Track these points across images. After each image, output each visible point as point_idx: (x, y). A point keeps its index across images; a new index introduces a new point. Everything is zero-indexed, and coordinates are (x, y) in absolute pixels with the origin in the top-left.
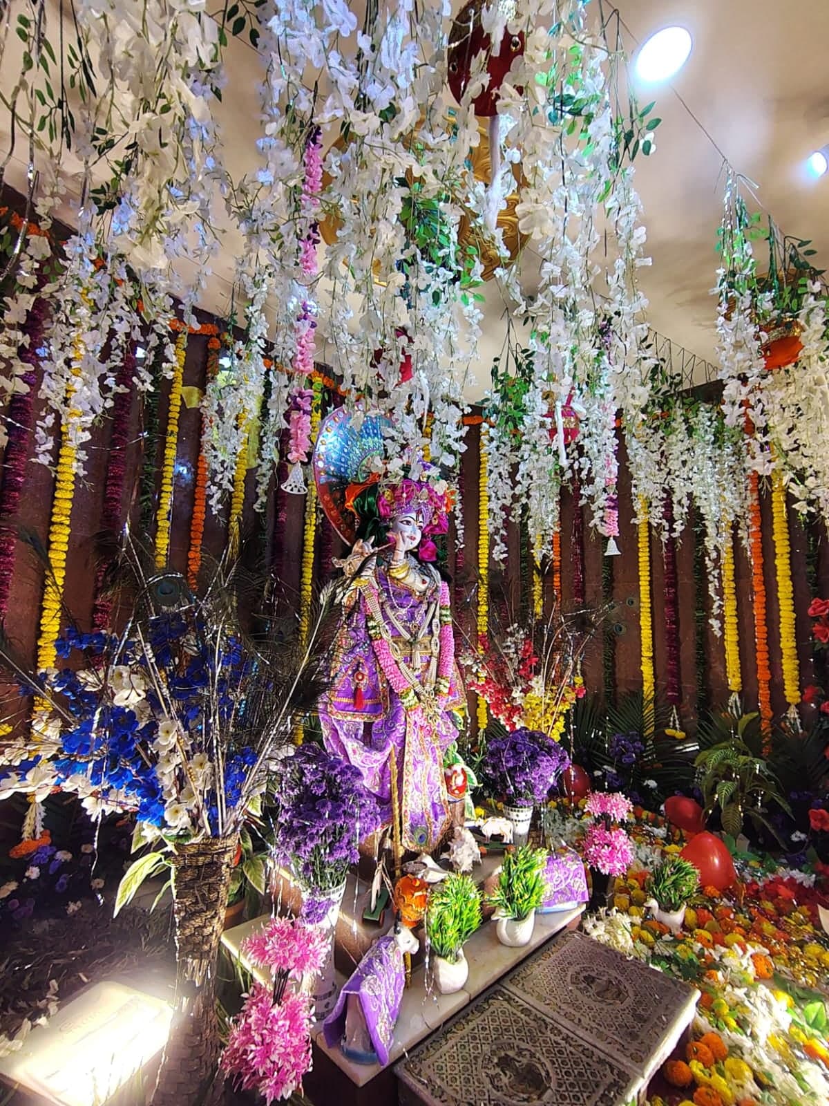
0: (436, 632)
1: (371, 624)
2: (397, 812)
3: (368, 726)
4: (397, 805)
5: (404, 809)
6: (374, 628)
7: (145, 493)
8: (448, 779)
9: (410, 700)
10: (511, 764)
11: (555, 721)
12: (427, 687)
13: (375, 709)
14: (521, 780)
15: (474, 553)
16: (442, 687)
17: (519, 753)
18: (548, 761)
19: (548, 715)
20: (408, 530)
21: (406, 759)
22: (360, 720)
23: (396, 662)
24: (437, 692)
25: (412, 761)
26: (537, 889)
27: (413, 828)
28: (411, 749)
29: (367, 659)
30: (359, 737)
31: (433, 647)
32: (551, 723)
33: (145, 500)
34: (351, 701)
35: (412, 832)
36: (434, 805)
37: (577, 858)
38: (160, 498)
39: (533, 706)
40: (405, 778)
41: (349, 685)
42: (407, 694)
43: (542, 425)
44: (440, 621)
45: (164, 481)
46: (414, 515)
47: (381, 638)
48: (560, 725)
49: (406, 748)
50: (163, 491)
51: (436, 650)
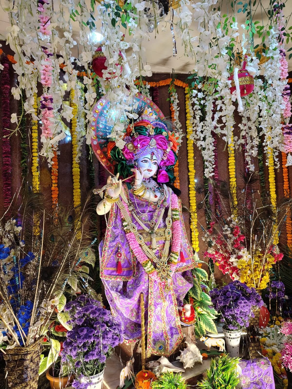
0: (169, 226)
1: (124, 224)
2: (144, 332)
3: (125, 284)
4: (144, 328)
5: (148, 331)
6: (126, 226)
7: (23, 158)
8: (180, 313)
9: (149, 267)
10: (222, 305)
11: (262, 276)
12: (163, 259)
13: (129, 273)
14: (229, 314)
15: (226, 169)
16: (173, 259)
17: (228, 298)
18: (245, 303)
19: (257, 272)
20: (146, 166)
21: (149, 302)
22: (120, 280)
23: (140, 245)
24: (169, 262)
25: (153, 303)
26: (231, 382)
27: (155, 342)
28: (153, 296)
29: (123, 244)
30: (119, 290)
31: (167, 235)
32: (259, 277)
33: (23, 163)
34: (115, 269)
35: (155, 344)
36: (171, 328)
37: (268, 363)
38: (32, 160)
39: (244, 267)
40: (149, 313)
41: (114, 260)
42: (146, 264)
43: (226, 86)
44: (172, 218)
45: (33, 151)
46: (149, 156)
47: (130, 232)
48: (267, 278)
49: (149, 296)
50: (33, 156)
51: (169, 237)
